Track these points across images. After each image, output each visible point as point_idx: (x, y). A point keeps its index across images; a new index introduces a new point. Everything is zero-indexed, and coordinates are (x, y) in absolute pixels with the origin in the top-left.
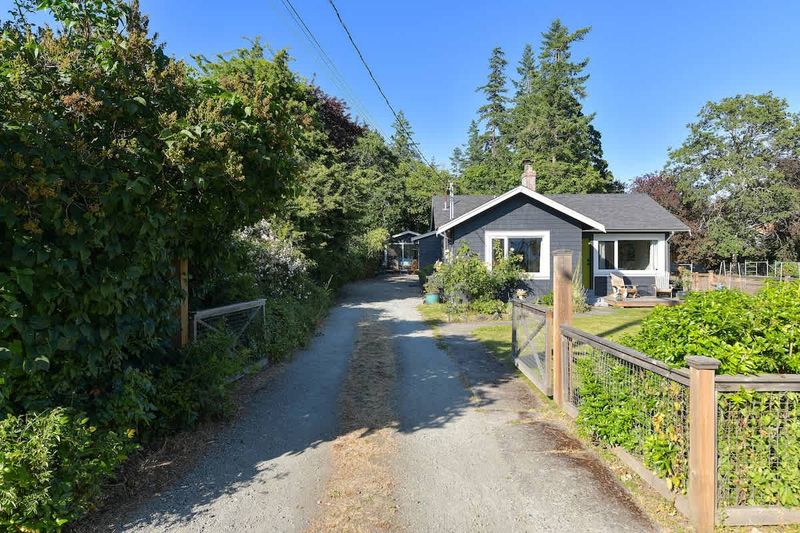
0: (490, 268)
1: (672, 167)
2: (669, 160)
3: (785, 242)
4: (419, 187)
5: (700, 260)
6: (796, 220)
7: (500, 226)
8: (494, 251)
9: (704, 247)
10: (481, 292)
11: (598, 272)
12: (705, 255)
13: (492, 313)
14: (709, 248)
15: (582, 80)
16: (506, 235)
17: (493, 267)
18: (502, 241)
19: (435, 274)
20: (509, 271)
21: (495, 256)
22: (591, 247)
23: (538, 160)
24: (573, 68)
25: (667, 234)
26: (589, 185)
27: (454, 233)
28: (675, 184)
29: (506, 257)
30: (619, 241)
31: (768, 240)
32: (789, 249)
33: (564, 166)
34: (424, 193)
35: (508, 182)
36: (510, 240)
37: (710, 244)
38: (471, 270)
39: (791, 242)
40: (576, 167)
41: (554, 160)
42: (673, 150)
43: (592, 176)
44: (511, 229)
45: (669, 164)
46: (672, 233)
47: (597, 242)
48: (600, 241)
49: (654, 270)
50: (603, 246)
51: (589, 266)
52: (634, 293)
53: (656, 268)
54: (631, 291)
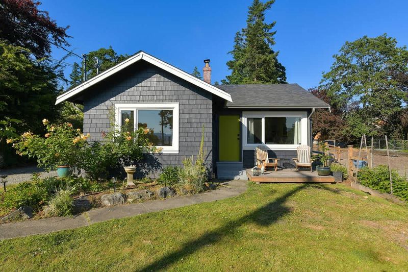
1: (325, 83)
2: (322, 78)
3: (396, 127)
5: (342, 139)
6: (405, 113)
9: (345, 131)
11: (246, 146)
12: (345, 135)
14: (347, 131)
15: (272, 34)
16: (135, 107)
22: (241, 124)
23: (246, 80)
24: (266, 27)
25: (310, 110)
28: (326, 94)
30: (266, 118)
31: (385, 126)
32: (400, 132)
33: (260, 83)
37: (348, 129)
39: (401, 127)
41: (255, 80)
42: (325, 73)
44: (141, 101)
45: (323, 81)
46: (314, 109)
47: (246, 119)
48: (248, 117)
49: (298, 144)
50: (251, 122)
51: (239, 141)
52: (276, 166)
53: (299, 143)
54: (272, 164)
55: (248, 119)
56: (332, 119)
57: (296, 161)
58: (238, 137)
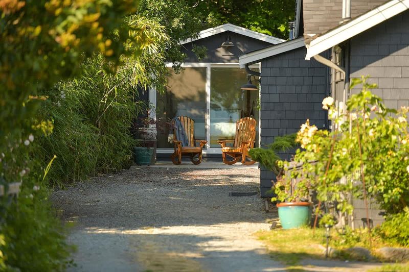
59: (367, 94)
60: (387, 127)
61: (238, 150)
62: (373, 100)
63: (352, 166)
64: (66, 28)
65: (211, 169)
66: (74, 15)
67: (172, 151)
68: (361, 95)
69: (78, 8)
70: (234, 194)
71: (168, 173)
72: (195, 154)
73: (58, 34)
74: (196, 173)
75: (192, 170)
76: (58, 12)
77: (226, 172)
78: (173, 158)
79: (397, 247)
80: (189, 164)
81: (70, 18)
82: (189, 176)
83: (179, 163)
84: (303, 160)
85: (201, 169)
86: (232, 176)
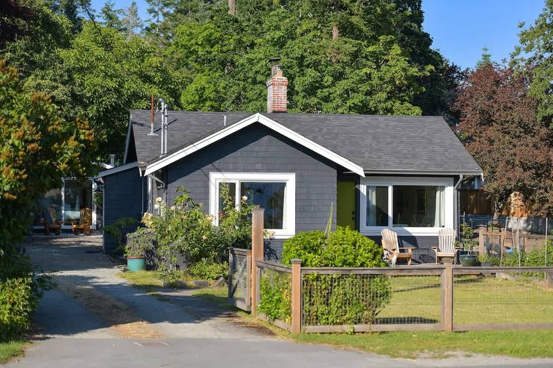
0: (215, 223)
4: (91, 68)
7: (231, 166)
8: (221, 200)
10: (203, 254)
11: (366, 230)
13: (217, 279)
16: (237, 178)
17: (220, 222)
18: (232, 186)
19: (140, 231)
20: (240, 226)
21: (222, 205)
22: (358, 192)
23: (308, 31)
25: (456, 178)
26: (392, 80)
27: (167, 175)
29: (237, 208)
30: (394, 187)
33: (350, 46)
34: (98, 80)
35: (254, 69)
36: (243, 185)
38: (192, 225)
40: (371, 49)
41: (335, 33)
42: (527, 28)
43: (398, 65)
44: (245, 170)
45: (519, 50)
46: (461, 177)
47: (365, 187)
48: (369, 185)
49: (440, 227)
50: (373, 191)
51: (354, 221)
52: (409, 258)
53: (443, 225)
54: (404, 255)
55: (368, 188)
56: (541, 159)
57: (436, 250)
58: (354, 216)
59: (186, 196)
60: (196, 214)
61: (82, 226)
62: (189, 199)
63: (177, 236)
64: (62, 161)
65: (67, 238)
66: (67, 153)
67: (43, 227)
68: (182, 196)
69: (68, 150)
70: (88, 252)
71: (43, 240)
72: (56, 229)
73: (58, 164)
74: (57, 240)
75: (56, 238)
76: (58, 151)
77: (77, 239)
78: (44, 232)
79: (200, 280)
80: (53, 235)
81: (65, 155)
82: (55, 242)
83: (48, 235)
84: (141, 233)
85: (61, 238)
86: (81, 242)
